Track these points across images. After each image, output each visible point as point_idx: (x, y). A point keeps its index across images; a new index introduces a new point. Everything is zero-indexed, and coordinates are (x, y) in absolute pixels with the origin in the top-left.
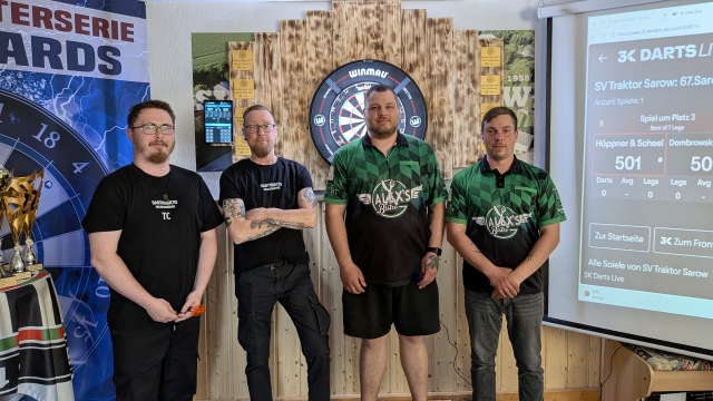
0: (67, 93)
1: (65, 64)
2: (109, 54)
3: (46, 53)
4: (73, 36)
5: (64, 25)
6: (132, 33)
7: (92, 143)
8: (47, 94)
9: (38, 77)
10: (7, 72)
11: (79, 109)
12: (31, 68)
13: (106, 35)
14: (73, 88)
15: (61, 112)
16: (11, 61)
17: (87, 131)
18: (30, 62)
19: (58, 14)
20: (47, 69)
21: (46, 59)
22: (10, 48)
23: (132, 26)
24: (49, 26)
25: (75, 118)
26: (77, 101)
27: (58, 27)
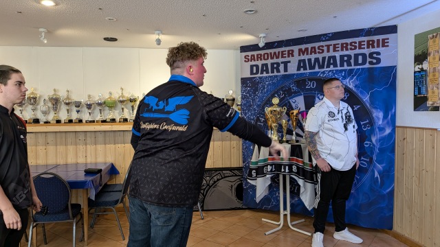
0: (353, 76)
1: (353, 64)
2: (375, 55)
3: (346, 61)
4: (357, 51)
5: (353, 47)
6: (388, 42)
7: (362, 97)
8: (344, 78)
9: (341, 71)
10: (330, 71)
11: (357, 83)
12: (339, 68)
13: (373, 47)
14: (356, 74)
15: (350, 84)
16: (332, 66)
17: (361, 92)
18: (339, 65)
19: (351, 44)
20: (346, 67)
21: (345, 63)
22: (332, 62)
23: (388, 39)
24: (347, 49)
25: (356, 87)
26: (357, 79)
27: (351, 49)
